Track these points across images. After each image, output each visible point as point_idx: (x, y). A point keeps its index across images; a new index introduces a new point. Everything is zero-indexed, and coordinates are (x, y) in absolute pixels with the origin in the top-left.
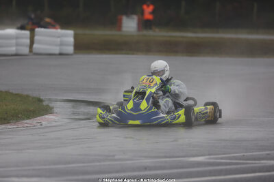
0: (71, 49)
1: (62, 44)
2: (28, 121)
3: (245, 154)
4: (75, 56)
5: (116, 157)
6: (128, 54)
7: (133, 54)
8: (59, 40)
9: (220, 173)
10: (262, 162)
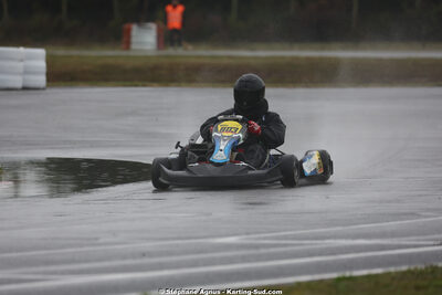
0: (41, 80)
1: (27, 72)
4: (48, 91)
5: (101, 241)
6: (136, 86)
7: (144, 86)
8: (22, 64)
10: (327, 241)
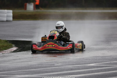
2: (6, 51)
3: (111, 62)
4: (13, 22)
5: (55, 65)
7: (38, 20)
8: (6, 14)
9: (105, 70)
